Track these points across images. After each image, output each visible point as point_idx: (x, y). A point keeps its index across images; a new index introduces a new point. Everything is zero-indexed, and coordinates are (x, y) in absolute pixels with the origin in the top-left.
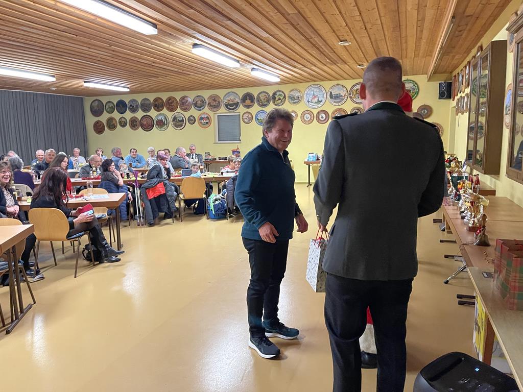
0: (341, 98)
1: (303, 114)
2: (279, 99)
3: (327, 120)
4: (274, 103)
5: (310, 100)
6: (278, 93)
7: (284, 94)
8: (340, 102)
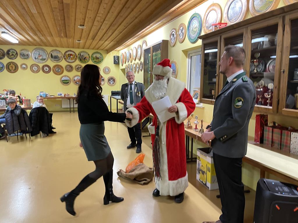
0: (59, 58)
1: (32, 66)
2: (13, 55)
3: (50, 71)
4: (8, 57)
5: (36, 58)
6: (11, 51)
7: (17, 52)
8: (58, 61)
